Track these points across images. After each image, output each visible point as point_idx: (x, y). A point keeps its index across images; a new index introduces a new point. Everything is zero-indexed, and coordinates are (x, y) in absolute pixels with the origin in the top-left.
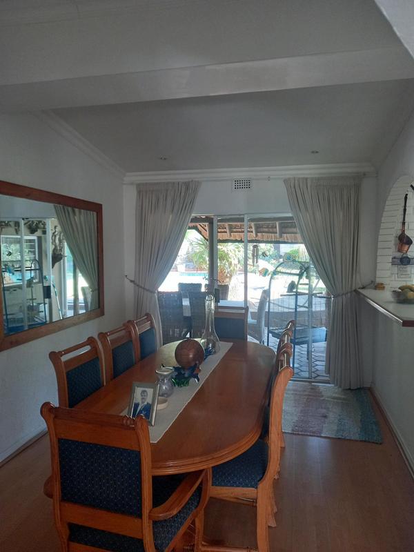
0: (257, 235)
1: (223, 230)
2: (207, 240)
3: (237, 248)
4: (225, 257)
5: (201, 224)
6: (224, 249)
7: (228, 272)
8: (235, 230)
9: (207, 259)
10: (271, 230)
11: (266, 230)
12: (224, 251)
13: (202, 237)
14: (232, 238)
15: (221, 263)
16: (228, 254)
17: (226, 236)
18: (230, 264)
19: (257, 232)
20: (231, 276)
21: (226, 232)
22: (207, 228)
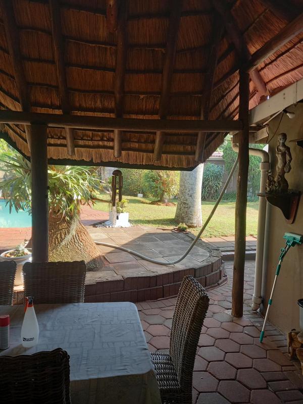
0: (120, 154)
1: (59, 142)
2: (28, 159)
3: (80, 174)
4: (61, 188)
5: (10, 123)
6: (60, 175)
7: (66, 213)
8: (81, 142)
9: (29, 191)
10: (143, 146)
11: (137, 145)
12: (59, 179)
13: (19, 155)
14: (76, 158)
15: (54, 197)
16: (66, 184)
17: (65, 153)
18: (70, 200)
19: (121, 149)
20: (71, 218)
21: (65, 146)
22: (27, 136)
